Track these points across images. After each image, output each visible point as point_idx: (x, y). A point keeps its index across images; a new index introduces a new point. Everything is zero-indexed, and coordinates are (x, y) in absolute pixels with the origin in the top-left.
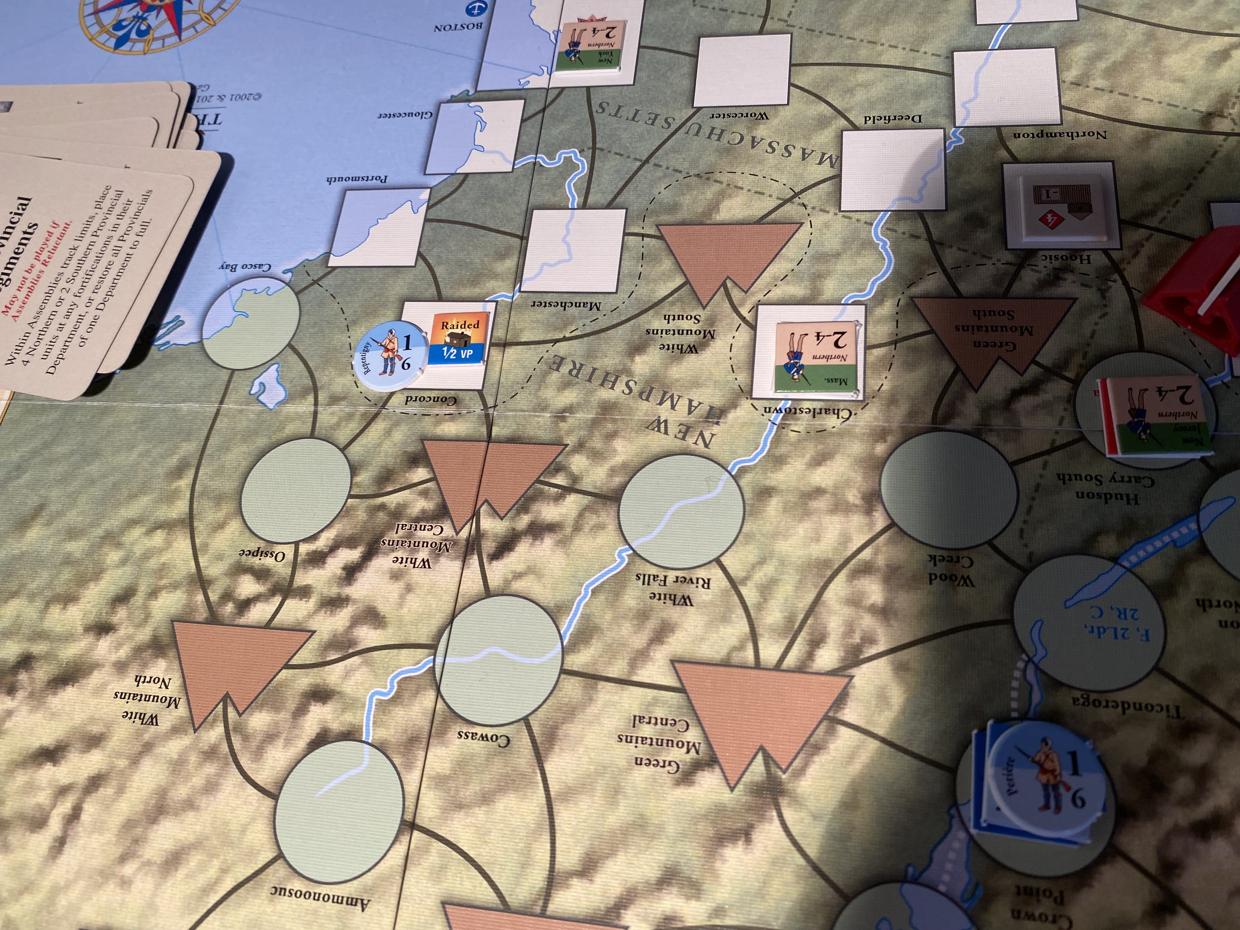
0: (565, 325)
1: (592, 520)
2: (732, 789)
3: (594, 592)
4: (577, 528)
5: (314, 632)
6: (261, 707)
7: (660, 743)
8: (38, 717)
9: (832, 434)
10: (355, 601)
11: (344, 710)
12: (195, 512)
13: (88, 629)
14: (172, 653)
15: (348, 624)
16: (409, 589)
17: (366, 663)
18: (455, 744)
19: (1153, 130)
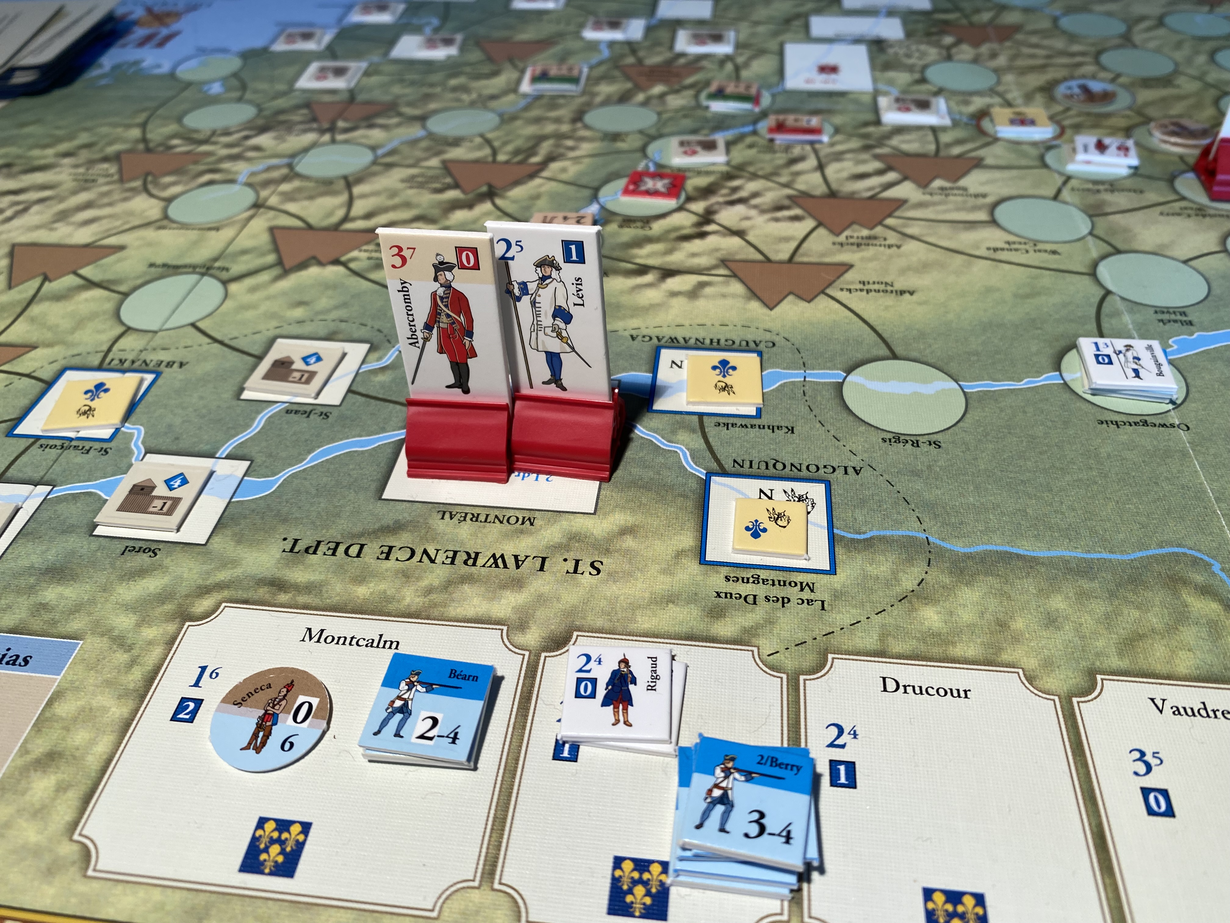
1: (407, 124)
2: (465, 194)
3: (401, 143)
4: (397, 126)
5: (215, 154)
6: (171, 175)
7: (426, 182)
8: (10, 181)
10: (247, 145)
11: (228, 175)
12: (149, 122)
13: (57, 155)
14: (115, 161)
15: (240, 151)
16: (284, 141)
17: (248, 162)
18: (296, 183)
19: (757, 23)
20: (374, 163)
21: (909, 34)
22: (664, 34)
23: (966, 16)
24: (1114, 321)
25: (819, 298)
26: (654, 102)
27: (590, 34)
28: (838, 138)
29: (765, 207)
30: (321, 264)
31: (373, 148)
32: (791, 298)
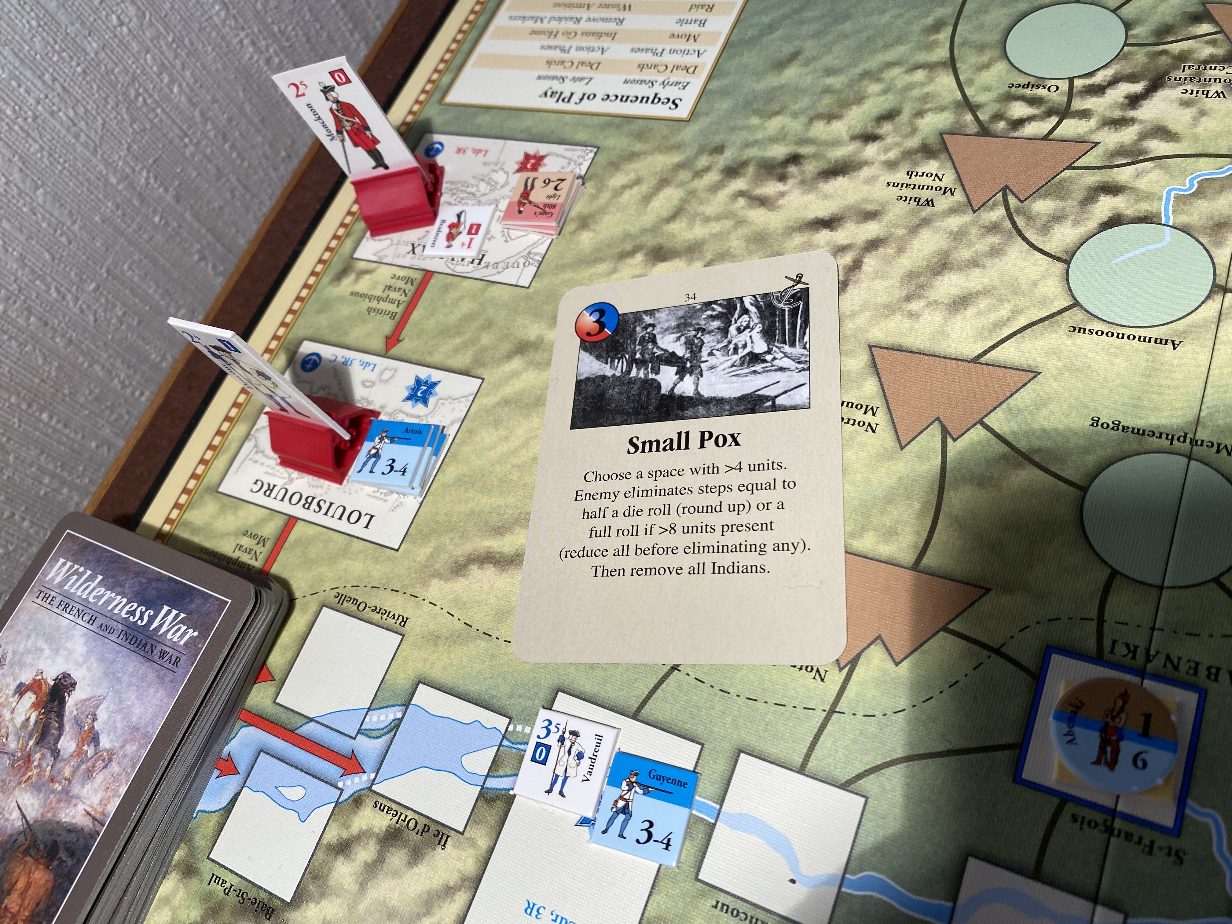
6: (1045, 196)
8: (811, 197)
10: (1141, 122)
11: (1137, 201)
12: (956, 57)
13: (854, 138)
14: (944, 156)
15: (1135, 138)
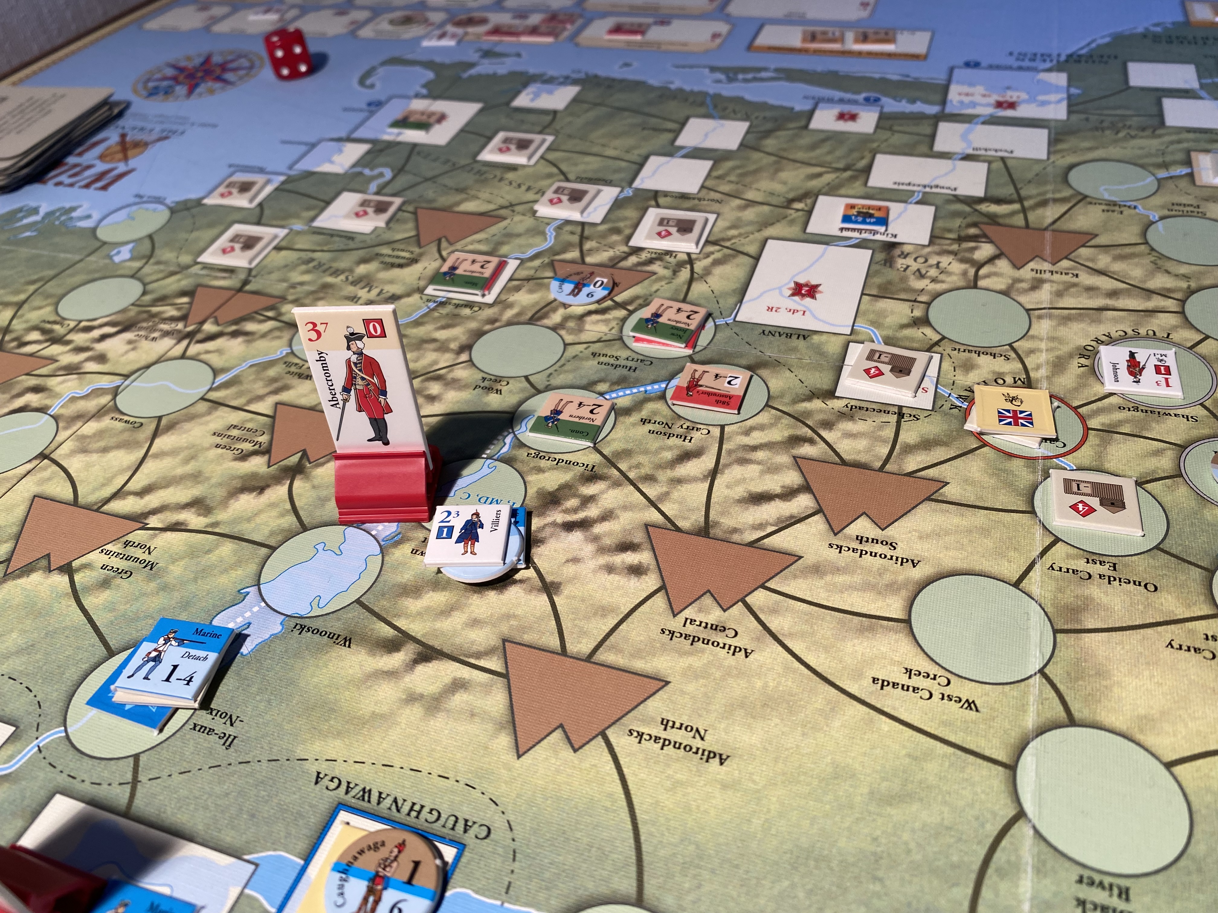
0: (326, 244)
1: (277, 333)
2: (269, 467)
3: (251, 366)
4: (264, 336)
5: (57, 361)
7: (239, 439)
9: (462, 317)
16: (134, 349)
17: (79, 379)
18: (106, 422)
19: (752, 203)
20: (203, 399)
21: (934, 238)
22: (630, 213)
23: (1024, 211)
24: (1004, 886)
25: (593, 743)
26: (571, 324)
27: (544, 210)
28: (764, 418)
29: (607, 541)
30: (49, 570)
31: (216, 372)
32: (558, 735)
